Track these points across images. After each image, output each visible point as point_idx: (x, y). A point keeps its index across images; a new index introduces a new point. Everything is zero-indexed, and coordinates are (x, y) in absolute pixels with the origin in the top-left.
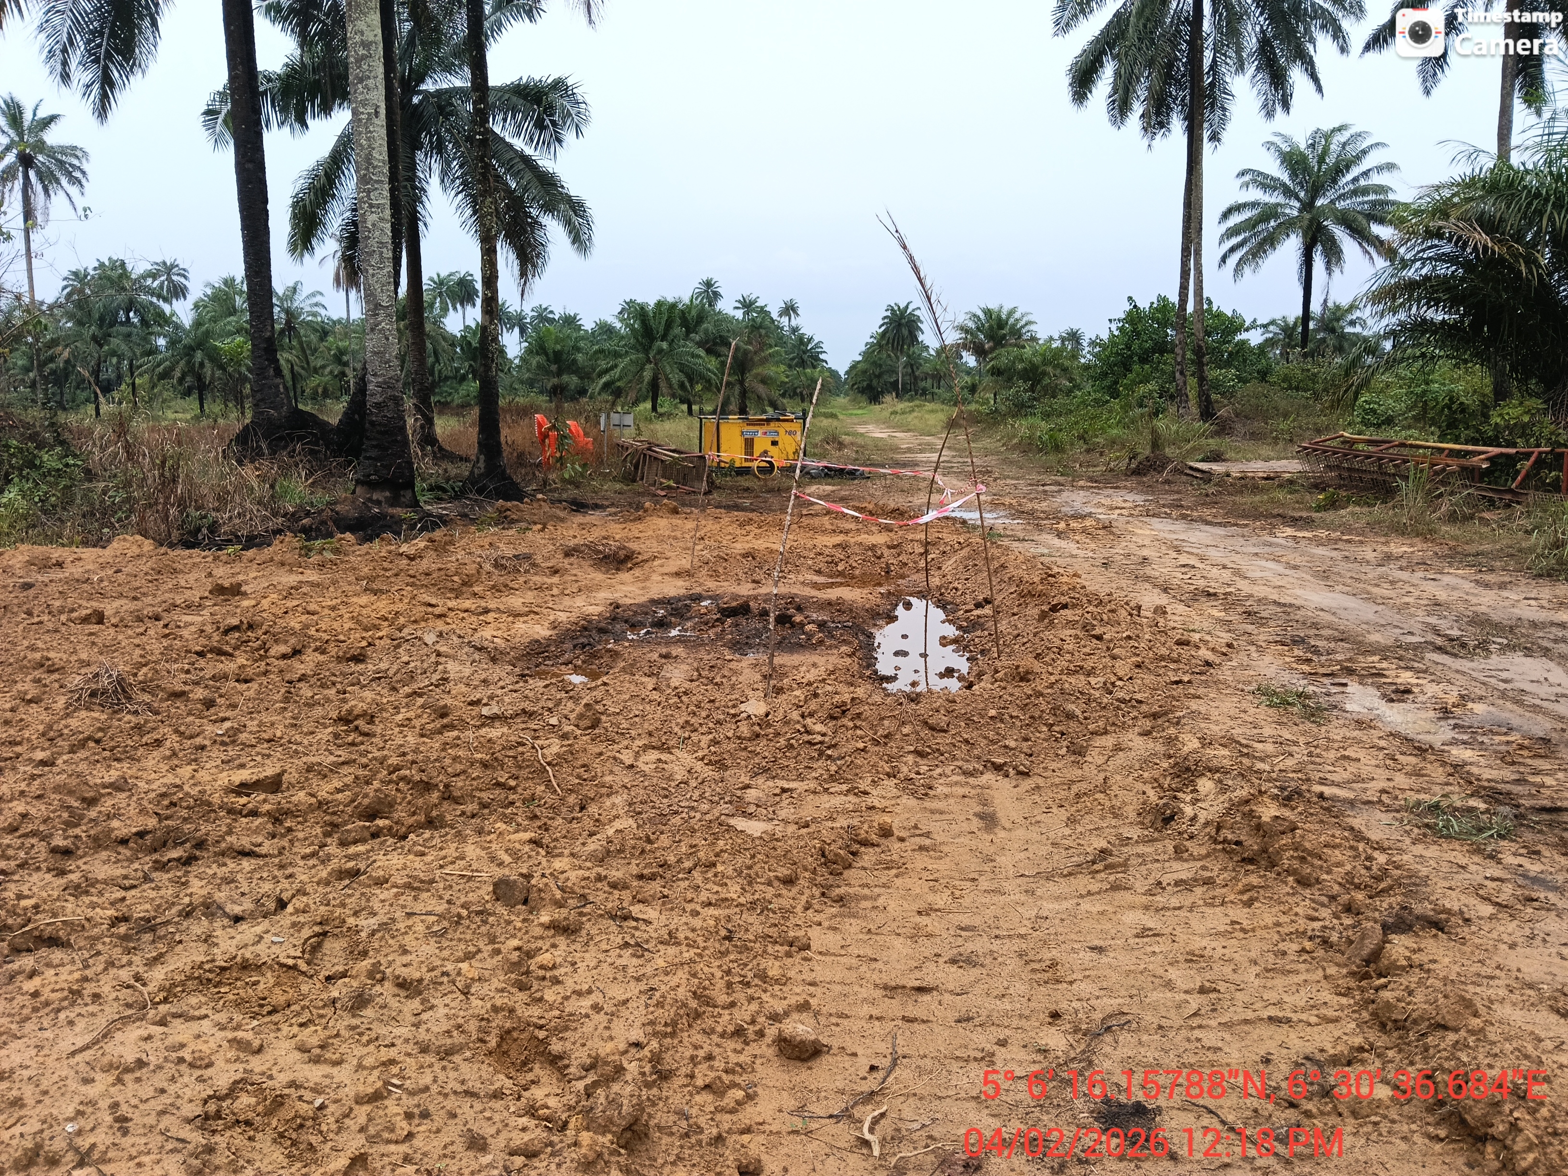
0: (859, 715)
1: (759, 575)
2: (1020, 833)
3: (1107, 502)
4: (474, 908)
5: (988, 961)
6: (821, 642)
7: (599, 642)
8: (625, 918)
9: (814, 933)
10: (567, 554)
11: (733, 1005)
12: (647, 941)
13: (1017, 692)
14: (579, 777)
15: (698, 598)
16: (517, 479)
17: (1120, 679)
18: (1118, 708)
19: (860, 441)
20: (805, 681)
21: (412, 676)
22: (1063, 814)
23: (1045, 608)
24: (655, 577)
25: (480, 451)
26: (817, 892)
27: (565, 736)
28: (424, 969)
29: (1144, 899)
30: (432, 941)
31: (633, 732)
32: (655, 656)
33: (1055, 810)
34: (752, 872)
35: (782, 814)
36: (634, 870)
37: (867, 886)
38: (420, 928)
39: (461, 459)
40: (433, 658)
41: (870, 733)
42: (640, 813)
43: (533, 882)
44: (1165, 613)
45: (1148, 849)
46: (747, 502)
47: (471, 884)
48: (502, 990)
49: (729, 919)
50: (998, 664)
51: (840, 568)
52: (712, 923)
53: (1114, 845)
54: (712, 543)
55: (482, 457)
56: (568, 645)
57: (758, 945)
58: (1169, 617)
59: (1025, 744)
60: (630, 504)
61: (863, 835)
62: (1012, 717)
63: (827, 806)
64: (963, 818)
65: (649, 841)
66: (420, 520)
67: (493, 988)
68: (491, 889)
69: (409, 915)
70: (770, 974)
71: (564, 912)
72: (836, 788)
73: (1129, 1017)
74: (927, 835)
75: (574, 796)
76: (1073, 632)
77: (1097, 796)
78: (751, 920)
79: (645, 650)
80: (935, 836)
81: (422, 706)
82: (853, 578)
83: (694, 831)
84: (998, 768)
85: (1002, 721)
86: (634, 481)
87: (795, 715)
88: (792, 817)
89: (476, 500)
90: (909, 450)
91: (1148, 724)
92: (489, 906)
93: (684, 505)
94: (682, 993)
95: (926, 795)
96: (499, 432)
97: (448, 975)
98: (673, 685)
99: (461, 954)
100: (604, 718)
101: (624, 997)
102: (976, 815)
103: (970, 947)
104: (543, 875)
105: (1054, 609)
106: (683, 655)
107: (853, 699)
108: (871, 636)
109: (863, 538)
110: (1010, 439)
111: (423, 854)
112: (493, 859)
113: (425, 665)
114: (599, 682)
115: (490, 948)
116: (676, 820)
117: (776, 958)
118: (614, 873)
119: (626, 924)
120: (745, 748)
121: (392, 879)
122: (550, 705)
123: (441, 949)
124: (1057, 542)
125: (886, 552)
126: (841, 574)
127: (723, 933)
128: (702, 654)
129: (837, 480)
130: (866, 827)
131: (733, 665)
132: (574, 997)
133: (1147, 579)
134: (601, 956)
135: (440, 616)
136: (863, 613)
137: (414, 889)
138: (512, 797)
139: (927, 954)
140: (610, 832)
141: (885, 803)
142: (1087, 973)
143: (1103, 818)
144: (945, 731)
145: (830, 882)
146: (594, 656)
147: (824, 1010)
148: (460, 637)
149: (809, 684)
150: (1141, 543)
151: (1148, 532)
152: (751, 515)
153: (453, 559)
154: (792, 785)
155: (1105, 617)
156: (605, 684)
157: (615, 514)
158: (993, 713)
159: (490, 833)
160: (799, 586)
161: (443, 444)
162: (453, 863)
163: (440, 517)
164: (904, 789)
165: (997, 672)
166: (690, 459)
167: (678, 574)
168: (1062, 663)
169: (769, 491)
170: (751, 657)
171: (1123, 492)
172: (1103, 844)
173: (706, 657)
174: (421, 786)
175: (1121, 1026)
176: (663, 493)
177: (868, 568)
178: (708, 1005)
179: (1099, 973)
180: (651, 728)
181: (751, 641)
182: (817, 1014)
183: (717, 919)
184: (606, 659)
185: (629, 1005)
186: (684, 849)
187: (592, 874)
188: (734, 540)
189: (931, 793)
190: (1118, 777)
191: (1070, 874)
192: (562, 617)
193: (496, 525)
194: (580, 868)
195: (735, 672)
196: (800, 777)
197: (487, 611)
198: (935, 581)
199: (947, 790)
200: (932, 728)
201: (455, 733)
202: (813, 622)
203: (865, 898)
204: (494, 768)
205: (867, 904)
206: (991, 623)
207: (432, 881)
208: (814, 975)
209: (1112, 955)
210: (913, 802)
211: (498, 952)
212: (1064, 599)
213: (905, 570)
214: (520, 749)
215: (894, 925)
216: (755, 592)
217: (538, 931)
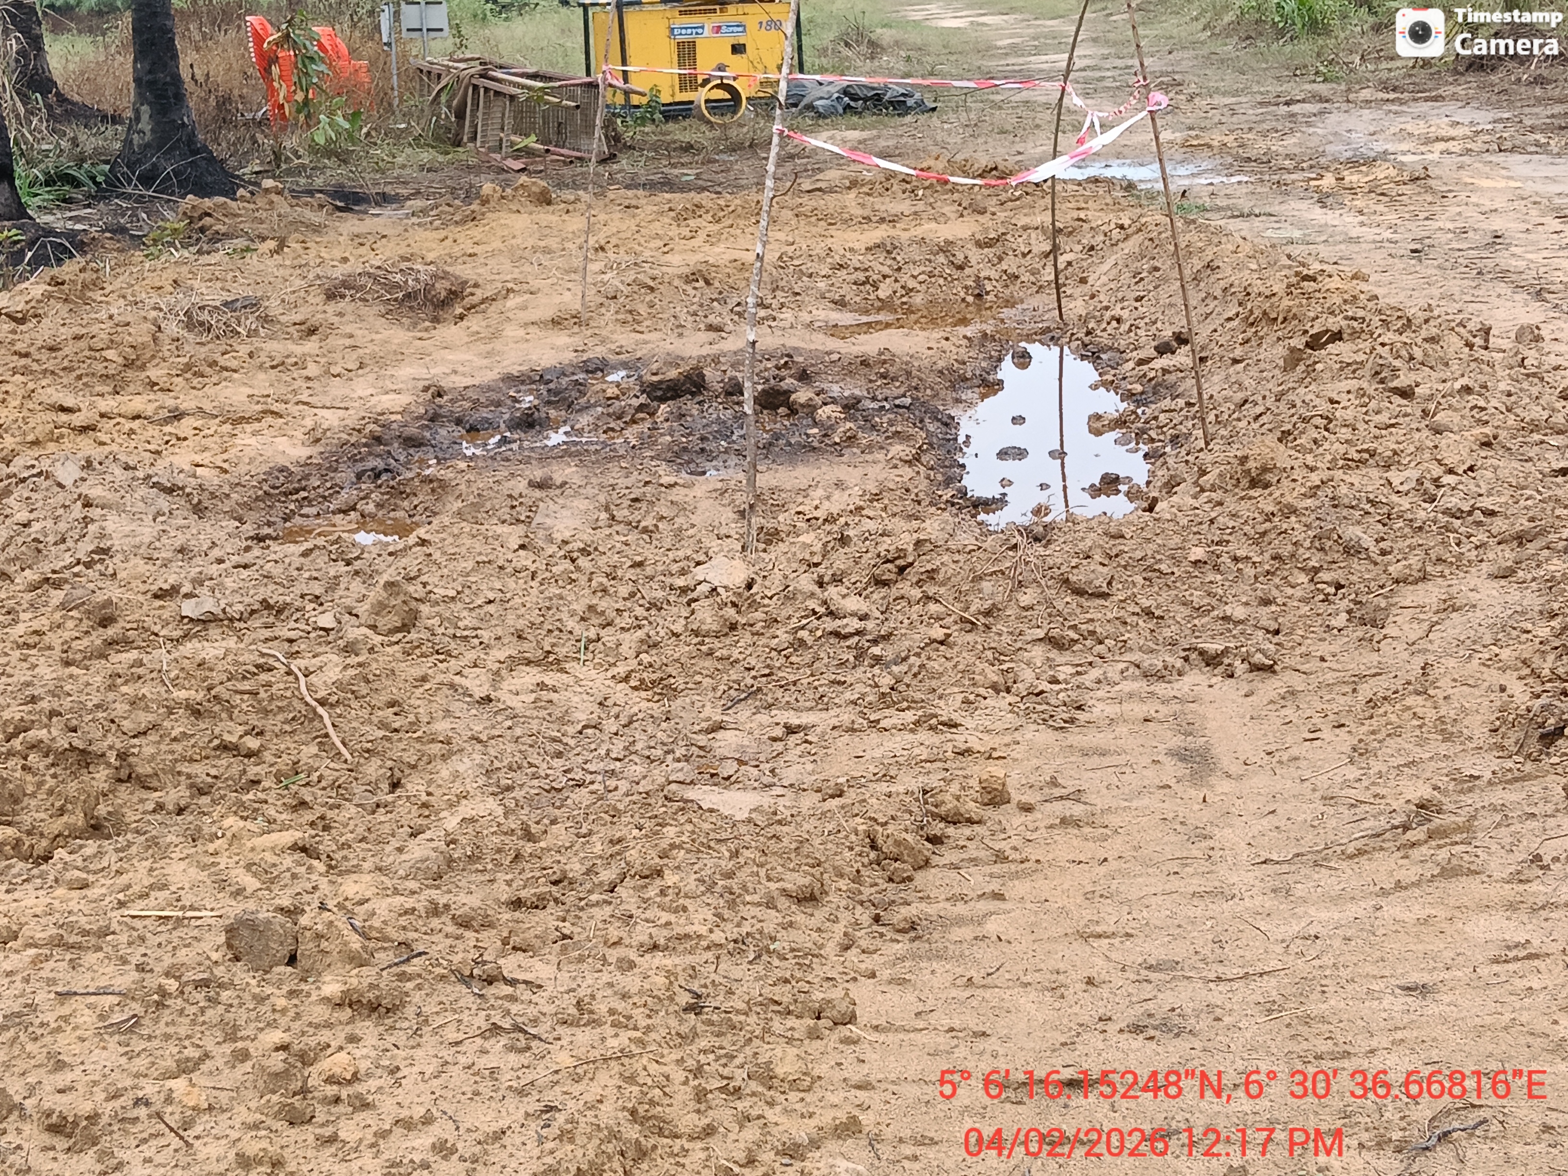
0: (931, 574)
1: (721, 315)
2: (1260, 781)
3: (1418, 128)
4: (189, 976)
5: (1204, 1024)
6: (851, 439)
7: (407, 465)
8: (490, 981)
9: (862, 991)
10: (331, 296)
11: (709, 1131)
12: (535, 1021)
13: (1245, 509)
14: (382, 725)
15: (599, 368)
16: (219, 151)
17: (1451, 471)
18: (1447, 528)
19: (914, 38)
20: (821, 514)
21: (38, 547)
22: (1344, 741)
23: (1299, 342)
24: (512, 331)
25: (141, 98)
26: (864, 916)
27: (349, 649)
28: (100, 1096)
29: (1509, 891)
30: (112, 1042)
31: (485, 635)
32: (520, 486)
33: (1327, 734)
34: (734, 884)
35: (790, 775)
36: (505, 893)
37: (963, 898)
38: (87, 1019)
39: (104, 118)
40: (77, 511)
41: (957, 608)
42: (509, 789)
43: (304, 920)
44: (1538, 339)
45: (1512, 796)
46: (689, 174)
47: (181, 932)
48: (256, 1126)
49: (693, 972)
50: (1206, 457)
51: (884, 291)
52: (660, 980)
53: (1445, 792)
54: (623, 257)
55: (145, 108)
56: (346, 475)
57: (752, 1019)
58: (1547, 346)
59: (1265, 611)
60: (453, 191)
61: (949, 805)
62: (1236, 559)
63: (877, 753)
64: (1146, 760)
65: (529, 836)
66: (31, 244)
67: (237, 1122)
68: (222, 939)
69: (64, 996)
70: (780, 1071)
71: (368, 974)
72: (892, 718)
73: (1483, 1113)
74: (1077, 796)
75: (376, 762)
76: (1353, 384)
77: (1410, 701)
78: (736, 973)
79: (499, 475)
80: (1091, 798)
81: (63, 606)
82: (910, 311)
83: (615, 814)
84: (1211, 661)
85: (1216, 568)
86: (458, 143)
87: (805, 582)
88: (808, 780)
89: (140, 199)
90: (1014, 50)
91: (1507, 555)
92: (219, 971)
93: (561, 185)
94: (608, 1114)
95: (1072, 721)
96: (175, 57)
97: (147, 1104)
98: (558, 537)
99: (170, 1063)
100: (425, 609)
101: (495, 1127)
102: (1170, 753)
103: (1167, 999)
104: (323, 907)
105: (1315, 343)
106: (577, 480)
107: (918, 543)
108: (949, 423)
109: (927, 229)
110: (1218, 15)
111: (85, 886)
112: (222, 884)
113: (63, 526)
114: (412, 539)
115: (227, 1048)
116: (582, 796)
117: (790, 1041)
118: (463, 898)
119: (490, 991)
120: (710, 653)
121: (26, 932)
122: (317, 589)
123: (130, 1056)
124: (1318, 214)
125: (975, 255)
126: (885, 305)
127: (684, 999)
128: (615, 475)
129: (869, 119)
130: (955, 788)
131: (678, 494)
132: (398, 1131)
133: (1503, 275)
134: (447, 1054)
135: (84, 429)
136: (933, 378)
137: (70, 947)
138: (253, 771)
139: (1085, 1019)
140: (451, 822)
141: (990, 741)
142: (1399, 1035)
143: (1422, 742)
144: (1105, 596)
145: (890, 896)
146: (399, 492)
147: (888, 1133)
148: (127, 467)
149: (830, 519)
150: (1488, 205)
151: (1502, 184)
152: (697, 197)
153: (103, 315)
154: (805, 719)
155: (1418, 353)
156: (423, 542)
157: (424, 211)
158: (1198, 553)
159: (214, 837)
160: (800, 331)
161: (65, 90)
162: (144, 896)
163: (71, 235)
164: (1028, 712)
165: (1203, 473)
166: (566, 91)
167: (556, 322)
168: (1334, 447)
169: (733, 149)
170: (713, 476)
171: (1450, 107)
172: (1425, 792)
173: (622, 482)
174: (73, 758)
175: (1470, 1131)
176: (518, 165)
177: (940, 291)
178: (661, 1133)
179: (1423, 1034)
180: (521, 624)
181: (710, 446)
182: (874, 1141)
183: (670, 974)
184: (423, 497)
185: (506, 1140)
186: (598, 848)
187: (420, 903)
188: (667, 248)
189: (1082, 716)
190: (1451, 663)
191: (1360, 852)
192: (331, 419)
193: (185, 246)
194: (396, 892)
195: (681, 508)
196: (822, 703)
197: (177, 416)
198: (1075, 307)
199: (1112, 710)
200: (1079, 592)
201: (134, 655)
202: (834, 401)
203: (960, 921)
204: (214, 716)
205: (966, 933)
206: (1190, 382)
207: (105, 932)
208: (865, 1069)
209: (1446, 999)
210: (1045, 736)
211: (243, 1056)
212: (1335, 323)
213: (1015, 289)
214: (264, 677)
215: (1018, 969)
216: (714, 349)
217: (321, 1013)
